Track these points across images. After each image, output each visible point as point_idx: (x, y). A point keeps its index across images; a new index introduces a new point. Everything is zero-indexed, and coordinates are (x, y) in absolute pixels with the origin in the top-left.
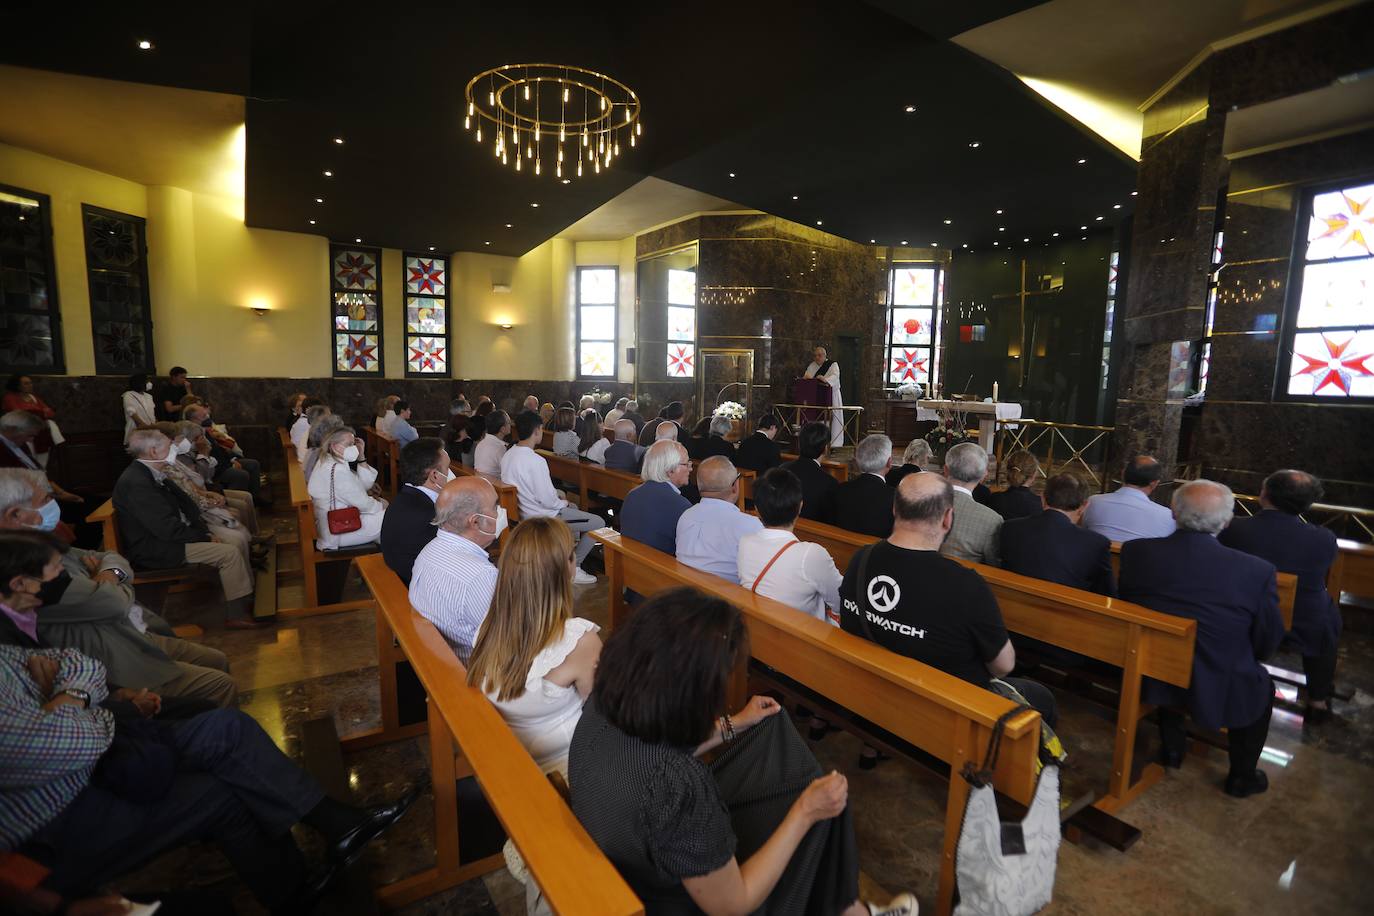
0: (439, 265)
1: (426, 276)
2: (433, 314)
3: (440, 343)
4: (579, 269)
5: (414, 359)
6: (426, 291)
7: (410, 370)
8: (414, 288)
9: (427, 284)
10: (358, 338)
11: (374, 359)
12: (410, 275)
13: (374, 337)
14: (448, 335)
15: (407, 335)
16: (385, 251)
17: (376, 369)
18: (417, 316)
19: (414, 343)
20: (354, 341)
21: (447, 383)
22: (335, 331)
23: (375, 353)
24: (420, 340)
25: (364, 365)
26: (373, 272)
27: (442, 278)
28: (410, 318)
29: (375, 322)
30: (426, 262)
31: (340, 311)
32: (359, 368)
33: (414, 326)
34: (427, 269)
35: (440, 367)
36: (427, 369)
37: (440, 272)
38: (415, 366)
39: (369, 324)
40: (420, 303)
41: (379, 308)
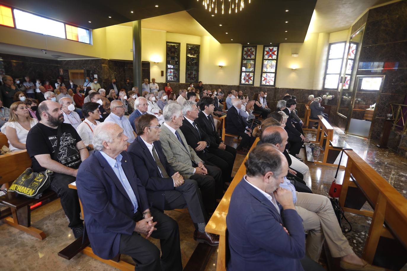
0: (275, 49)
1: (271, 53)
2: (271, 66)
3: (273, 75)
4: (330, 45)
5: (264, 80)
6: (270, 58)
7: (262, 84)
8: (266, 57)
9: (271, 56)
10: (248, 74)
11: (252, 80)
12: (265, 53)
13: (252, 73)
14: (275, 73)
15: (262, 72)
16: (258, 46)
17: (252, 83)
18: (266, 66)
19: (264, 75)
20: (247, 74)
21: (273, 89)
22: (241, 72)
23: (252, 78)
24: (267, 75)
25: (249, 82)
26: (254, 53)
27: (276, 53)
28: (264, 67)
29: (253, 69)
30: (271, 48)
31: (243, 66)
32: (247, 83)
34: (271, 50)
35: (272, 83)
36: (267, 84)
37: (275, 51)
38: (264, 83)
39: (251, 69)
40: (268, 62)
41: (255, 64)
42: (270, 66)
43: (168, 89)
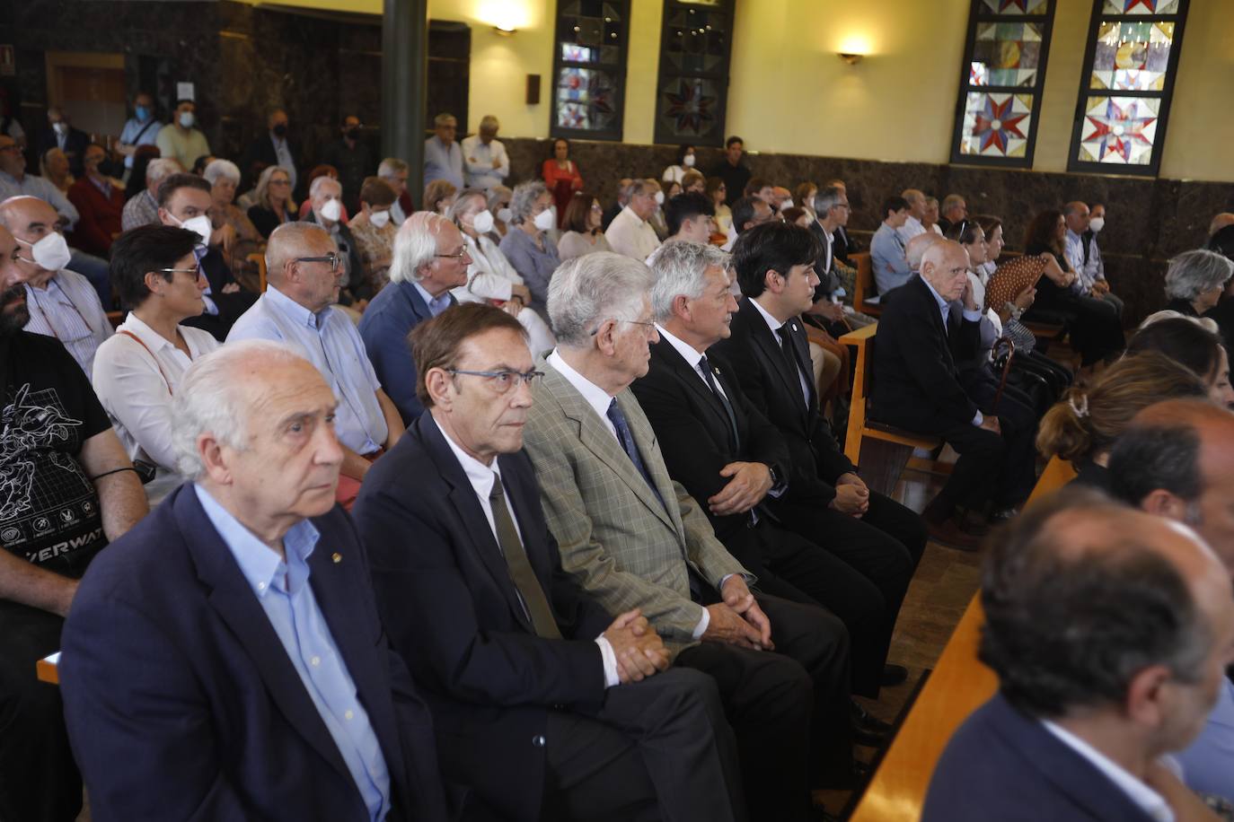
2: (1144, 59)
3: (1149, 108)
5: (1093, 138)
6: (1140, 9)
7: (1082, 157)
10: (1000, 99)
11: (1020, 136)
13: (1028, 98)
14: (1166, 96)
15: (1086, 92)
17: (1022, 154)
18: (1113, 57)
19: (1097, 109)
20: (994, 104)
21: (1145, 185)
22: (964, 89)
23: (1024, 127)
24: (1111, 104)
25: (1003, 147)
28: (1098, 62)
29: (1033, 72)
31: (978, 54)
32: (993, 151)
33: (1103, 77)
35: (1140, 153)
36: (1114, 158)
38: (1091, 151)
39: (1024, 75)
40: (1123, 32)
41: (1045, 48)
42: (1134, 57)
43: (559, 176)
